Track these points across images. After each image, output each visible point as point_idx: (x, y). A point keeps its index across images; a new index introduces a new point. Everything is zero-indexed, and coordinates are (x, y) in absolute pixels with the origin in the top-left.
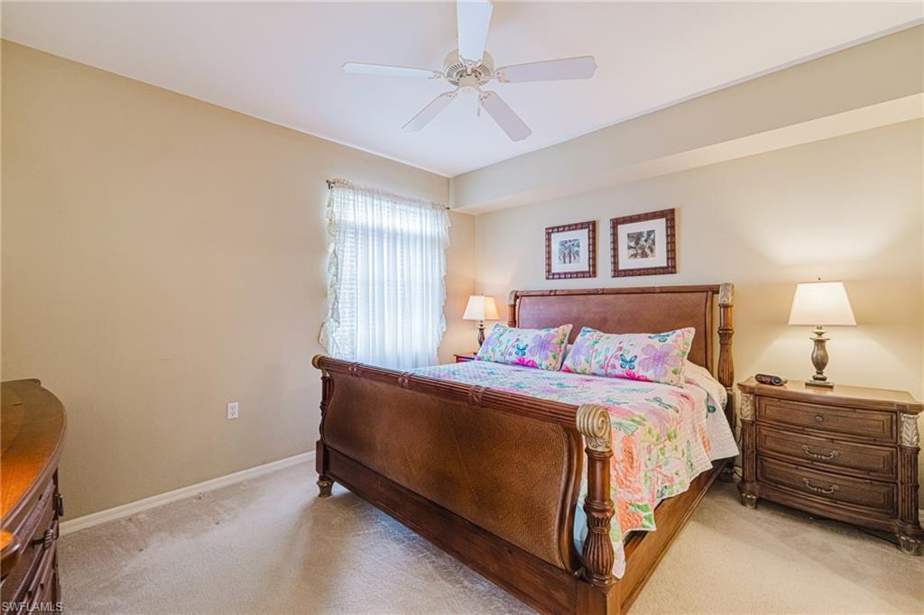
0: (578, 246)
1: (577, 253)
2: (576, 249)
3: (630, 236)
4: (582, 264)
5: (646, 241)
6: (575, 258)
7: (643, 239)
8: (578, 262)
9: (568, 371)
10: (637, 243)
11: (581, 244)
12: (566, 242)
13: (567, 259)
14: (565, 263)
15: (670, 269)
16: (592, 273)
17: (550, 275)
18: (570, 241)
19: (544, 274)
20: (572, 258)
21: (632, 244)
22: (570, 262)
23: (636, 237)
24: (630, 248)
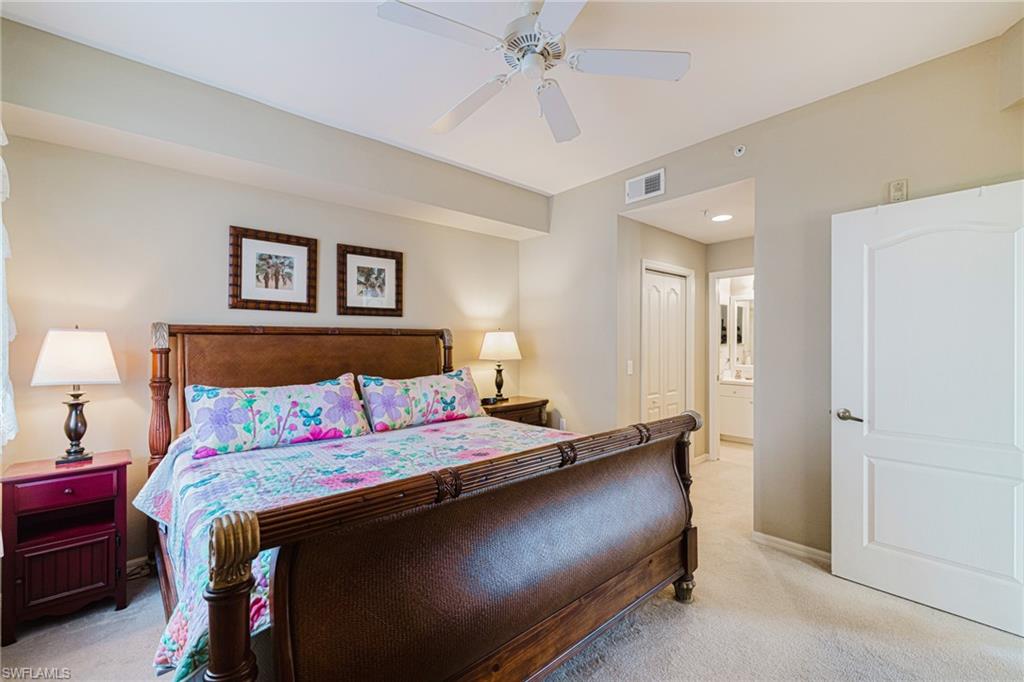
0: (292, 268)
1: (290, 276)
2: (287, 270)
3: (360, 270)
4: (297, 292)
5: (376, 279)
6: (285, 283)
7: (374, 276)
8: (292, 289)
9: (385, 429)
10: (367, 280)
11: (295, 265)
12: (270, 257)
13: (272, 283)
14: (267, 286)
15: (397, 312)
16: (310, 306)
17: (238, 302)
18: (277, 257)
19: (226, 300)
20: (281, 280)
21: (362, 280)
22: (277, 287)
23: (366, 272)
24: (359, 283)
